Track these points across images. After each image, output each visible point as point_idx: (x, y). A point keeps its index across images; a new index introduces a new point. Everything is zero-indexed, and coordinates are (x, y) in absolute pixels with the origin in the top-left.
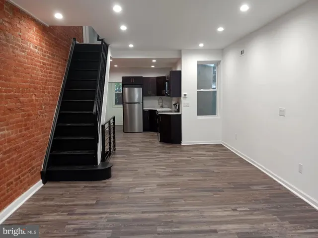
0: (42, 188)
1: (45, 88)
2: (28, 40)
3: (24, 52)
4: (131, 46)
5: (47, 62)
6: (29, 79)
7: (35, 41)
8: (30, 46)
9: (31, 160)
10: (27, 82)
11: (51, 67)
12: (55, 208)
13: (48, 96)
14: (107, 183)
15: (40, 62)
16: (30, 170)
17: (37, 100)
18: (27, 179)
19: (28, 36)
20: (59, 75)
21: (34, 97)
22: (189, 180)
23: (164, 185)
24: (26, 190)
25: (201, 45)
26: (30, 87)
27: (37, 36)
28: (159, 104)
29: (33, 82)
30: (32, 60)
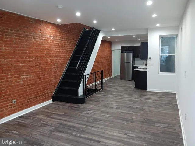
0: (51, 103)
1: (58, 56)
2: (46, 34)
3: (43, 39)
4: (113, 29)
5: (60, 43)
6: (45, 52)
7: (51, 33)
8: (47, 36)
9: (45, 90)
10: (44, 53)
11: (64, 45)
12: (46, 113)
13: (60, 60)
14: (79, 106)
15: (54, 43)
16: (44, 94)
17: (50, 62)
18: (41, 98)
19: (46, 32)
20: (70, 49)
21: (49, 60)
22: (122, 112)
23: (105, 112)
24: (40, 103)
25: (158, 25)
26: (46, 56)
27: (52, 30)
28: (144, 63)
29: (49, 53)
30: (48, 43)
